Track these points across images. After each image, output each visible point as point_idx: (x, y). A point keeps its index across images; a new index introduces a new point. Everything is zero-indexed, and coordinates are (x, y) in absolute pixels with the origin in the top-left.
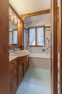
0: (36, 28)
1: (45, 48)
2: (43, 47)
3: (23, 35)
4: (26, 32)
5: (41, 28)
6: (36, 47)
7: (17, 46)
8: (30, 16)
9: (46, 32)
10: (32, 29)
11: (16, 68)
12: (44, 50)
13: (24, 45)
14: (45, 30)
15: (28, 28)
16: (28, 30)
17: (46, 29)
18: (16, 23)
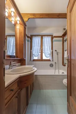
0: (42, 36)
1: (53, 63)
2: (50, 61)
3: (24, 43)
4: (28, 41)
5: (48, 38)
6: (42, 61)
7: (15, 58)
8: (35, 17)
9: (54, 43)
10: (36, 38)
11: (16, 97)
12: (51, 65)
13: (25, 58)
14: (52, 40)
15: (31, 36)
16: (31, 37)
17: (54, 39)
18: (13, 23)
